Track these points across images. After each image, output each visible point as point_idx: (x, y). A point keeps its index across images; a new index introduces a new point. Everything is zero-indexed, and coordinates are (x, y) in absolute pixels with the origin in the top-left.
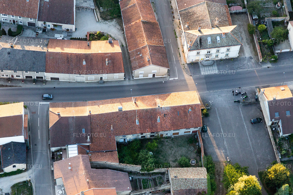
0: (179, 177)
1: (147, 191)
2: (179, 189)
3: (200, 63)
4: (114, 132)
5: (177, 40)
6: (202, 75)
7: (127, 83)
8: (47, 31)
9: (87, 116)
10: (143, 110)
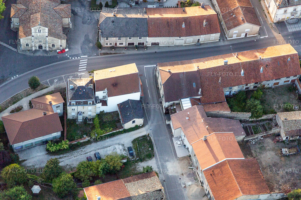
0: (289, 119)
1: (259, 136)
2: (290, 130)
3: (285, 21)
4: (221, 84)
5: (261, 3)
6: (290, 32)
7: (222, 43)
8: (139, 3)
9: (196, 71)
10: (246, 62)
